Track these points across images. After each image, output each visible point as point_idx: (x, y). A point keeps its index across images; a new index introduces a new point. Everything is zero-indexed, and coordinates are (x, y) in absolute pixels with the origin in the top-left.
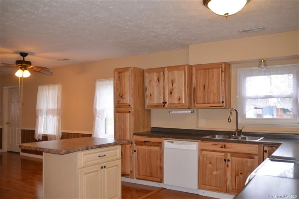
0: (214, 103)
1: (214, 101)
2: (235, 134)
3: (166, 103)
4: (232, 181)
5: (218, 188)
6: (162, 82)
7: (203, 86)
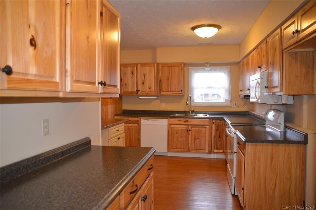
0: (175, 91)
1: (175, 90)
2: (189, 113)
3: (139, 91)
4: (191, 144)
5: (182, 150)
6: (135, 75)
7: (167, 79)
